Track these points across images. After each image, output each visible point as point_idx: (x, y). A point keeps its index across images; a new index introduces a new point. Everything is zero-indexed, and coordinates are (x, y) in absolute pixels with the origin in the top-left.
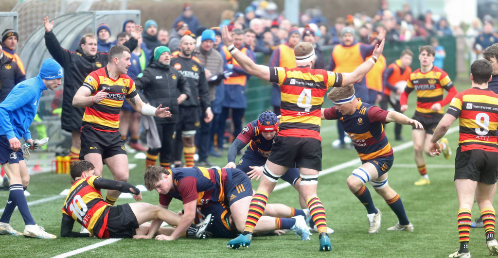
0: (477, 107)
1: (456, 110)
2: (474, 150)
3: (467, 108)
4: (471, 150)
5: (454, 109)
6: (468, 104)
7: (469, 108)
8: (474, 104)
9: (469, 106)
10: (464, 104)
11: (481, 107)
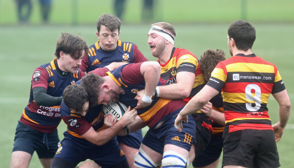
0: (245, 77)
1: (218, 82)
2: (245, 130)
3: (234, 79)
4: (241, 131)
5: (216, 81)
6: (234, 75)
7: (236, 79)
8: (241, 74)
9: (236, 77)
10: (229, 75)
11: (250, 78)
